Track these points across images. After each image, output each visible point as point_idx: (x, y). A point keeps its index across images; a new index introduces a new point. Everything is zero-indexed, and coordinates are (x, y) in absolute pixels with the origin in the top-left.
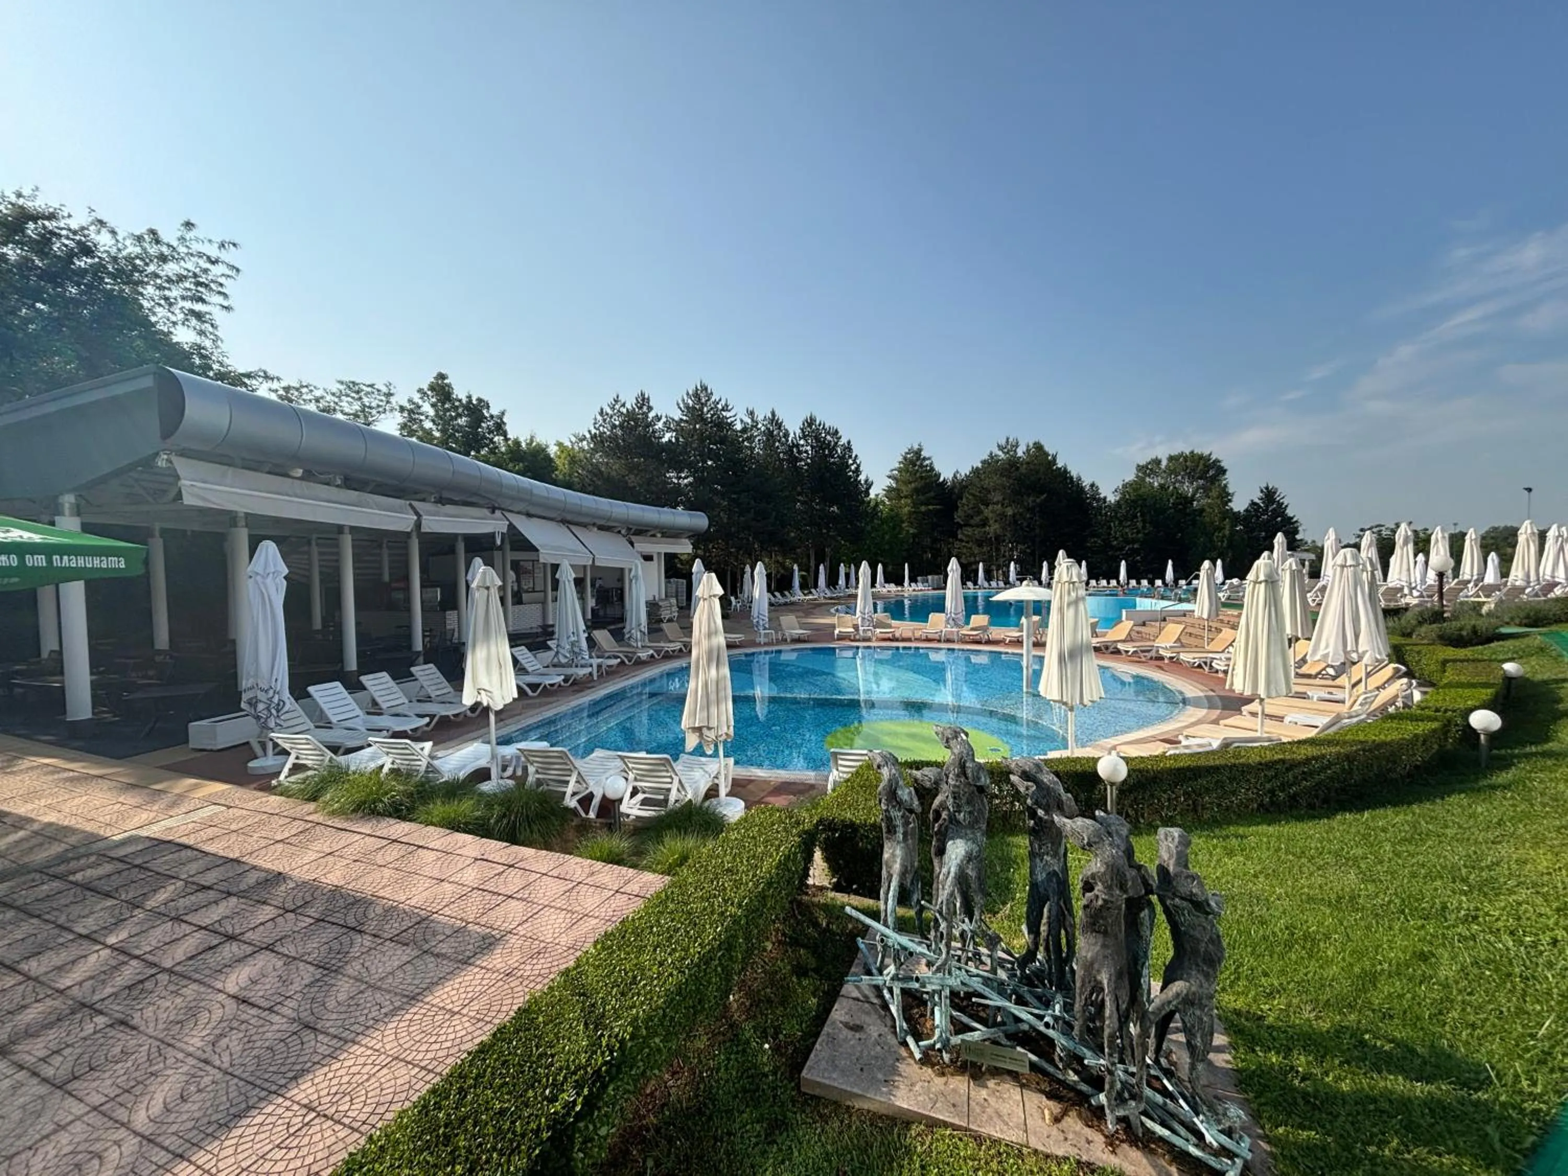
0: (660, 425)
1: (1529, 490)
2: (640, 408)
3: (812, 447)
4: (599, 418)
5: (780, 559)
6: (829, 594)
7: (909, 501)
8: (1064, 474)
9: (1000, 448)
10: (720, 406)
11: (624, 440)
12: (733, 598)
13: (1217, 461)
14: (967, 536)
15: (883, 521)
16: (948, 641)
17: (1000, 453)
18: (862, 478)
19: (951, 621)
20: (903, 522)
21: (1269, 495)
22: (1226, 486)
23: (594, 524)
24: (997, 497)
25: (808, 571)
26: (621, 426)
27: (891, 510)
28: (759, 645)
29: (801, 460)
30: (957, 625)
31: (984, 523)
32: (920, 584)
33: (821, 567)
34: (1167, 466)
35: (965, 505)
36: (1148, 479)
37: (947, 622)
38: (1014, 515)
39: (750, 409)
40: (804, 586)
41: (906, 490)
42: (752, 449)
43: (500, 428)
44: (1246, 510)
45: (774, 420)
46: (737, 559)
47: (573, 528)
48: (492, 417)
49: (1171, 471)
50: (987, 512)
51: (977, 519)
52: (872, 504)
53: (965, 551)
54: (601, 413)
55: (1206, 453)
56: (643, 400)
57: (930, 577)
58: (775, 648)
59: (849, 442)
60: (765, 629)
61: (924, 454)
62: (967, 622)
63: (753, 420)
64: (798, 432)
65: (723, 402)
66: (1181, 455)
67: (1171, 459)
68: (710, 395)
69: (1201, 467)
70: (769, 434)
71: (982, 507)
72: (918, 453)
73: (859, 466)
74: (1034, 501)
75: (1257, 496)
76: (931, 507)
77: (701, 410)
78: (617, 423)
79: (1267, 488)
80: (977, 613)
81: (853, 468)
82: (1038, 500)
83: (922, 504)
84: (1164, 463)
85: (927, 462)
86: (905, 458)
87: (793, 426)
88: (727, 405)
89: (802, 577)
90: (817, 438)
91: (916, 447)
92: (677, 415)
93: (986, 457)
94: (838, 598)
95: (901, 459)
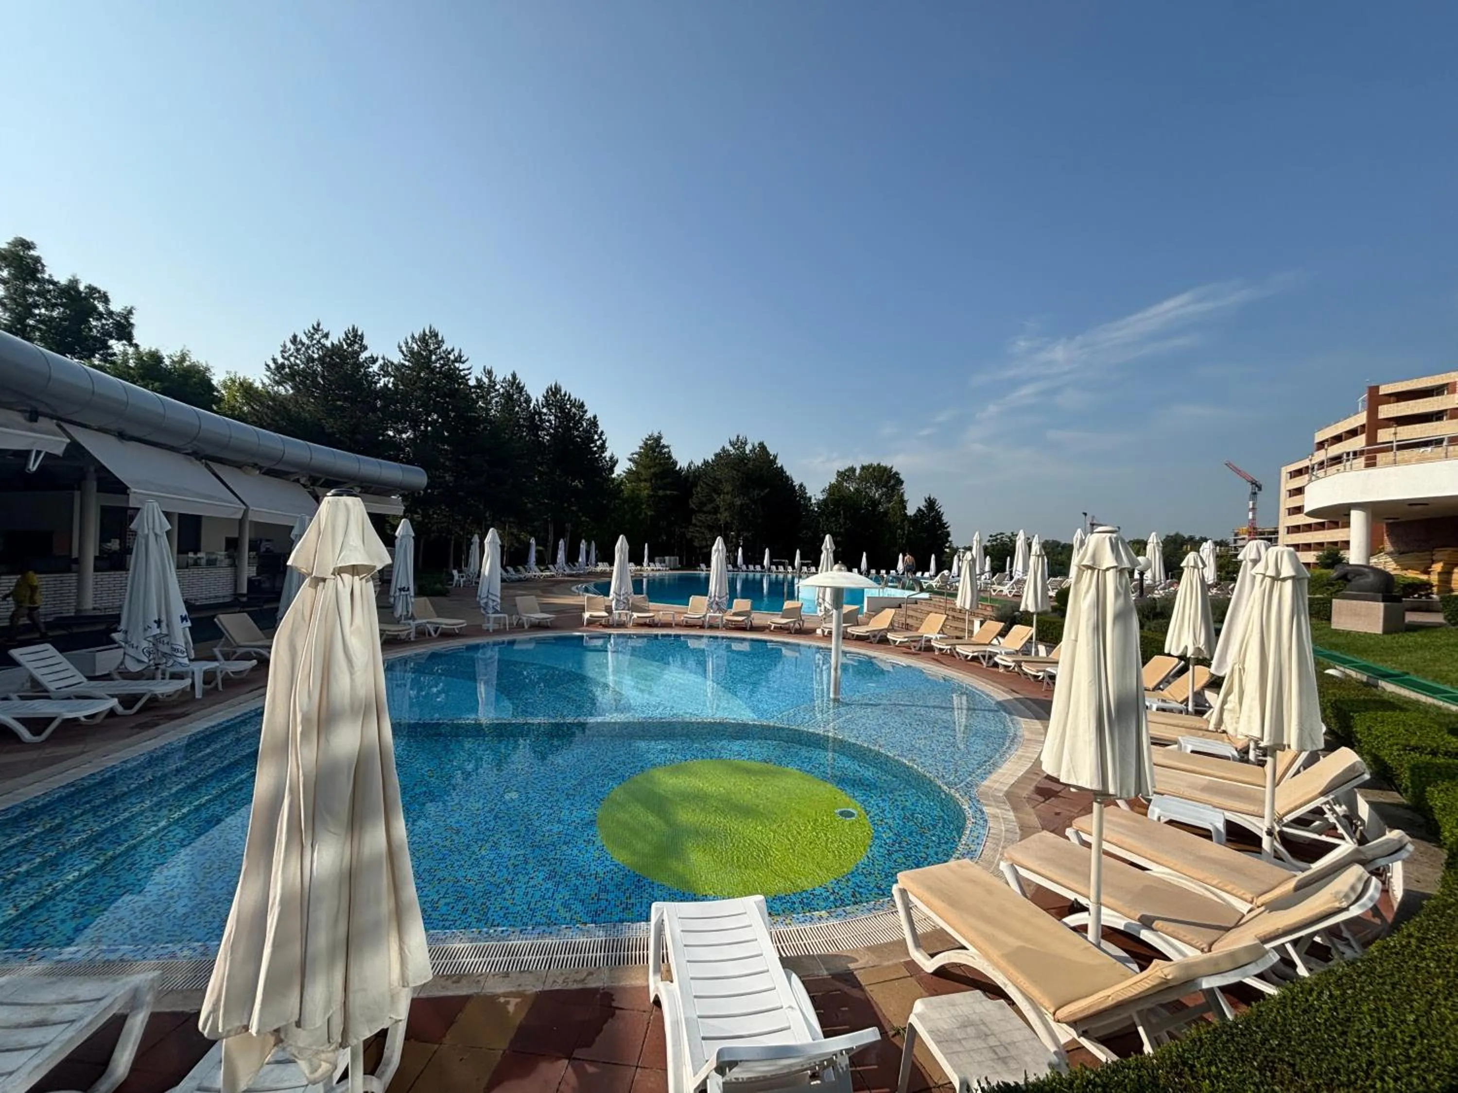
0: (375, 368)
1: (1085, 514)
2: (349, 345)
3: (556, 416)
4: (289, 345)
5: (515, 531)
6: (568, 571)
7: (648, 485)
8: (780, 472)
9: (732, 444)
10: (452, 357)
11: (323, 377)
12: (455, 572)
13: (896, 473)
14: (700, 521)
15: (626, 501)
16: (711, 627)
17: (731, 448)
18: (607, 454)
19: (714, 606)
20: (642, 504)
21: (931, 504)
22: (902, 494)
23: (255, 466)
24: (728, 487)
25: (545, 546)
26: (321, 360)
27: (633, 491)
28: (487, 633)
29: (544, 429)
30: (720, 609)
31: (716, 510)
32: (657, 564)
33: (561, 543)
34: (860, 474)
35: (699, 492)
36: (845, 484)
37: (710, 606)
38: (742, 505)
39: (488, 367)
40: (540, 561)
41: (646, 475)
42: (488, 410)
43: (124, 330)
44: (915, 515)
45: (514, 383)
46: (463, 529)
47: (215, 466)
48: (111, 314)
49: (862, 478)
50: (719, 500)
51: (709, 507)
52: (616, 482)
53: (698, 535)
54: (294, 340)
55: (889, 466)
56: (355, 336)
57: (667, 558)
58: (507, 638)
59: (595, 417)
60: (496, 612)
61: (663, 442)
62: (730, 606)
63: (490, 380)
64: (541, 399)
65: (456, 353)
66: (870, 466)
67: (863, 468)
68: (440, 343)
69: (885, 476)
70: (508, 397)
71: (715, 496)
72: (658, 440)
73: (604, 442)
74: (758, 495)
75: (922, 504)
76: (668, 492)
77: (430, 358)
78: (316, 356)
79: (929, 498)
80: (737, 598)
81: (598, 443)
82: (762, 494)
83: (660, 488)
84: (858, 472)
85: (666, 450)
86: (646, 444)
87: (536, 393)
88: (461, 357)
89: (537, 551)
90: (562, 408)
91: (656, 434)
92: (397, 358)
93: (718, 450)
94: (579, 575)
95: (641, 444)
